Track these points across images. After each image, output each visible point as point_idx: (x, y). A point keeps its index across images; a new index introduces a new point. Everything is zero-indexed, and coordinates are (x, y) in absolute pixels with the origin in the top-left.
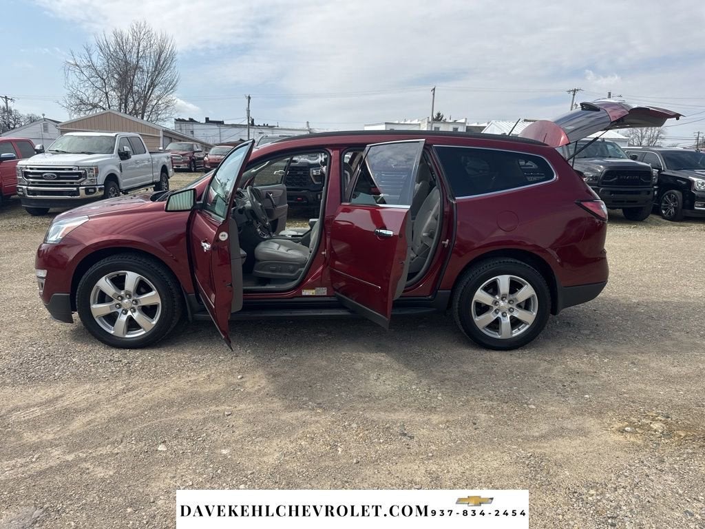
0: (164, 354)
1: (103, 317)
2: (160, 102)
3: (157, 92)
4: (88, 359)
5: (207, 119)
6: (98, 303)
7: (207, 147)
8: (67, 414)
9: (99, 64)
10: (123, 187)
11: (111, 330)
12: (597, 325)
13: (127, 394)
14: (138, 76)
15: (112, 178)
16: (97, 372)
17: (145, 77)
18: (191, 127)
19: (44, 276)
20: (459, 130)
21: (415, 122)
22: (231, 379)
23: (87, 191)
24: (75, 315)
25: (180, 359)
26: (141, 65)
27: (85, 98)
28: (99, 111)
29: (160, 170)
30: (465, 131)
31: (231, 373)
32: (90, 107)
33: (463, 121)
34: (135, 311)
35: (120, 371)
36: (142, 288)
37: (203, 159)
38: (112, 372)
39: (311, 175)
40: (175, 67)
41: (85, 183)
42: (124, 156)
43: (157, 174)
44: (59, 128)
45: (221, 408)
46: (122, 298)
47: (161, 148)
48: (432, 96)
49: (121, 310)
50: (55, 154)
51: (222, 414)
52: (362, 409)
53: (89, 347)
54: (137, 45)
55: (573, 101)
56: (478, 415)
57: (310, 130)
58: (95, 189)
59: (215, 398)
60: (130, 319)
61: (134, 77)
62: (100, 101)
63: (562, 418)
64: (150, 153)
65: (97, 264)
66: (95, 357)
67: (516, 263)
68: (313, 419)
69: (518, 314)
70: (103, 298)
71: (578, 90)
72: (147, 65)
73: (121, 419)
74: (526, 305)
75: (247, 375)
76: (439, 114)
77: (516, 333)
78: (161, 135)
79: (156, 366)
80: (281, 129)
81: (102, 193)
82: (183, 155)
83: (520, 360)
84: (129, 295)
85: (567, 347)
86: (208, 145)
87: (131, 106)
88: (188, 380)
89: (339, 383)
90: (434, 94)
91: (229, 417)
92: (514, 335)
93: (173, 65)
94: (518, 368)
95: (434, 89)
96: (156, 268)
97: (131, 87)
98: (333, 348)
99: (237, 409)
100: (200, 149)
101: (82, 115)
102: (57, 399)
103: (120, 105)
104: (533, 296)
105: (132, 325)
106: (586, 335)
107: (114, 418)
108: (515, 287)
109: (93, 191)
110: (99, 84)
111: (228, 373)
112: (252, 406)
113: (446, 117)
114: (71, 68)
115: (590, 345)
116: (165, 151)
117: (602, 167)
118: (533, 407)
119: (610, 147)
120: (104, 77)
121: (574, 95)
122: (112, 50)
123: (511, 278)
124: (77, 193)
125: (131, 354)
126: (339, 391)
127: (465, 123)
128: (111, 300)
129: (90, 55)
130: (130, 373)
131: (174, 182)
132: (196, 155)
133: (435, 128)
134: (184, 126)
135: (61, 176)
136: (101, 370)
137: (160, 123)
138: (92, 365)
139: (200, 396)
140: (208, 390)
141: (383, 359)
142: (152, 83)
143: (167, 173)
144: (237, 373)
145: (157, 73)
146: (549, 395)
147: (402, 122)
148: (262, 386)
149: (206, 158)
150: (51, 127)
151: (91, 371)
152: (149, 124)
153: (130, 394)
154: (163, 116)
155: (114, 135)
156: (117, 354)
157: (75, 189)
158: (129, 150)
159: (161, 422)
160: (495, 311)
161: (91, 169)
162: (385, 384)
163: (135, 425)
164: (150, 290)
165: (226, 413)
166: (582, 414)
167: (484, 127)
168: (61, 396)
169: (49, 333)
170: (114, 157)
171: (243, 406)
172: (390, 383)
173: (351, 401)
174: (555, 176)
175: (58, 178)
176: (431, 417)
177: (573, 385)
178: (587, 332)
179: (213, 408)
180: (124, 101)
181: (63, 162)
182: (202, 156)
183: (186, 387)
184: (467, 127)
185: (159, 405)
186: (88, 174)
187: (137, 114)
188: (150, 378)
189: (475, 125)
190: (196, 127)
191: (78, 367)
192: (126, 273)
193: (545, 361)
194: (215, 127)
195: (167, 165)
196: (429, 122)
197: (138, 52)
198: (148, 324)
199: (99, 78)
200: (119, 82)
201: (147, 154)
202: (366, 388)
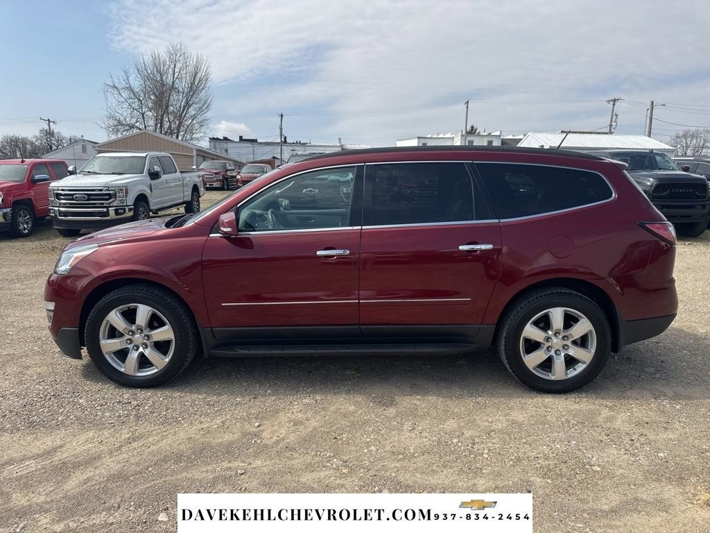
0: (177, 394)
1: (113, 353)
2: (194, 122)
3: (192, 111)
4: (95, 401)
5: (241, 137)
6: (108, 338)
7: (240, 165)
8: (64, 470)
9: (136, 86)
10: (153, 207)
11: (121, 367)
12: (662, 362)
13: (133, 444)
14: (174, 97)
15: (142, 199)
16: (103, 417)
17: (181, 97)
18: (224, 145)
19: (53, 308)
20: (494, 144)
21: (449, 135)
22: (247, 426)
23: (117, 212)
24: (84, 351)
25: (193, 401)
26: (177, 86)
27: (122, 119)
28: (135, 131)
29: (191, 190)
30: (500, 145)
31: (247, 419)
32: (127, 128)
33: (498, 133)
34: (146, 347)
35: (128, 416)
36: (154, 323)
37: (235, 177)
38: (120, 416)
39: (341, 193)
40: (209, 87)
41: (115, 204)
42: (154, 176)
43: (188, 193)
44: (97, 148)
45: (233, 465)
46: (133, 333)
47: (194, 167)
48: (466, 109)
49: (132, 345)
50: (87, 175)
51: (234, 473)
52: (395, 470)
53: (99, 386)
54: (173, 66)
55: (613, 111)
56: (532, 479)
57: (341, 146)
58: (124, 210)
59: (229, 451)
60: (142, 356)
61: (169, 98)
62: (137, 122)
63: (635, 485)
64: (181, 172)
65: (107, 297)
66: (103, 398)
67: (571, 293)
68: (337, 482)
69: (574, 351)
70: (113, 333)
71: (618, 100)
72: (183, 85)
73: (121, 477)
74: (582, 342)
75: (266, 422)
76: (472, 127)
77: (572, 373)
78: (195, 153)
79: (167, 410)
80: (314, 146)
81: (131, 214)
82: (216, 174)
83: (576, 406)
84: (140, 329)
85: (631, 388)
86: (240, 163)
87: (166, 125)
88: (200, 427)
89: (369, 435)
90: (467, 107)
91: (242, 476)
92: (569, 376)
93: (208, 85)
94: (575, 416)
95: (468, 102)
96: (169, 301)
97: (167, 107)
98: (362, 388)
99: (252, 466)
100: (233, 168)
101: (120, 136)
102: (55, 450)
103: (156, 125)
104: (591, 331)
105: (144, 362)
106: (651, 374)
107: (114, 475)
108: (569, 321)
109: (122, 211)
110: (136, 105)
111: (244, 419)
112: (268, 462)
113: (480, 130)
114: (110, 90)
115: (657, 387)
116: (199, 170)
117: (651, 179)
118: (598, 469)
119: (658, 158)
120: (141, 99)
121: (614, 105)
122: (149, 72)
123: (565, 310)
124: (107, 214)
125: (142, 394)
126: (368, 445)
127: (499, 136)
128: (121, 335)
129: (128, 77)
130: (138, 417)
131: (206, 200)
132: (229, 173)
133: (469, 141)
134: (218, 144)
135: (91, 197)
136: (107, 414)
137: (195, 142)
138: (98, 408)
139: (212, 447)
140: (220, 441)
141: (418, 403)
142: (187, 103)
143: (198, 193)
144: (254, 420)
145: (191, 94)
146: (615, 452)
147: (435, 136)
148: (281, 436)
149: (238, 177)
150: (89, 147)
151: (96, 415)
152: (184, 143)
153: (135, 445)
154: (198, 136)
155: (144, 155)
156: (127, 394)
157: (105, 210)
158: (159, 170)
159: (165, 481)
160: (548, 348)
161: (121, 190)
162: (421, 437)
163: (136, 485)
164: (163, 324)
165: (239, 472)
166: (658, 480)
167: (521, 139)
168: (61, 447)
169: (59, 369)
170: (144, 177)
171: (258, 463)
172: (427, 435)
173: (382, 459)
174: (613, 195)
175: (89, 200)
176: (476, 481)
177: (642, 439)
178: (652, 370)
179: (225, 464)
180: (159, 121)
181: (93, 184)
182: (234, 174)
183: (198, 437)
184: (502, 140)
185: (165, 460)
186: (118, 195)
187: (172, 134)
188: (159, 425)
189: (511, 137)
190: (230, 145)
191: (84, 409)
192: (137, 306)
193: (606, 406)
194: (249, 145)
195: (198, 184)
196: (462, 136)
197: (174, 74)
198: (160, 362)
199: (136, 100)
200: (155, 103)
201: (178, 174)
202: (399, 441)
